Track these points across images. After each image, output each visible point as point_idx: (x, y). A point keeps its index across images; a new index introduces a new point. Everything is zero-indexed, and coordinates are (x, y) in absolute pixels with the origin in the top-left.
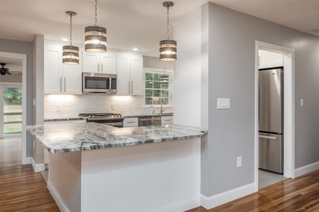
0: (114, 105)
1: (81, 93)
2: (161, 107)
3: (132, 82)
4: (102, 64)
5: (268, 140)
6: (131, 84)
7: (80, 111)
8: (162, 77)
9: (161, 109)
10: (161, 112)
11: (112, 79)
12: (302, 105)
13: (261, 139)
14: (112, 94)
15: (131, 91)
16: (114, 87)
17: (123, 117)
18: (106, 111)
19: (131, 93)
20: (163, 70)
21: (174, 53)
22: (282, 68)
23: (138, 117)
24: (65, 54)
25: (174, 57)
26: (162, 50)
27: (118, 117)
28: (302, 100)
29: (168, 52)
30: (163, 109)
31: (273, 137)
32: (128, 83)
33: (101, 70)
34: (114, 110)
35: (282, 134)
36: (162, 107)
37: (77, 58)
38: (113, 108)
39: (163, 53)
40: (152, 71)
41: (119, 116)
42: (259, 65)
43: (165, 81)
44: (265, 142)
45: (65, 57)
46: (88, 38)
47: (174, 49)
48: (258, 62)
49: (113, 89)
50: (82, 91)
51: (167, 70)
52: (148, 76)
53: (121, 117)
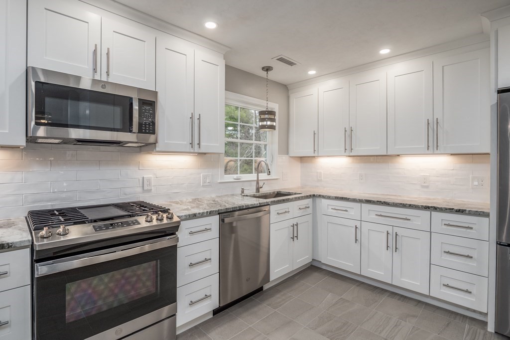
0: (149, 180)
1: (22, 142)
2: (256, 179)
3: (199, 119)
4: (108, 54)
6: (195, 122)
7: (34, 202)
9: (258, 183)
10: (258, 190)
11: (142, 102)
14: (142, 148)
15: (196, 141)
16: (148, 127)
17: (176, 219)
18: (126, 194)
19: (196, 146)
20: (259, 101)
23: (219, 214)
27: (161, 220)
30: (261, 184)
32: (189, 120)
33: (104, 69)
34: (150, 191)
36: (259, 179)
38: (146, 188)
41: (165, 215)
43: (268, 123)
49: (145, 133)
50: (27, 134)
53: (171, 218)
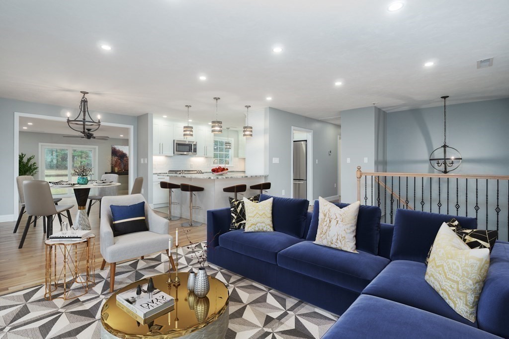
0: (192, 165)
1: (172, 155)
3: (207, 147)
5: (299, 184)
6: (206, 149)
8: (226, 143)
11: (194, 145)
12: (317, 163)
13: (295, 184)
14: (193, 156)
15: (206, 154)
16: (195, 151)
20: (227, 138)
21: (251, 133)
22: (306, 141)
24: (184, 131)
25: (251, 135)
26: (244, 131)
28: (317, 160)
29: (247, 133)
31: (301, 182)
32: (204, 148)
34: (192, 168)
35: (306, 180)
37: (191, 133)
39: (245, 133)
40: (219, 139)
41: (200, 171)
42: (293, 138)
43: (228, 147)
44: (298, 185)
45: (184, 133)
46: (213, 127)
47: (251, 131)
48: (293, 136)
50: (174, 153)
51: (229, 139)
52: (216, 143)
